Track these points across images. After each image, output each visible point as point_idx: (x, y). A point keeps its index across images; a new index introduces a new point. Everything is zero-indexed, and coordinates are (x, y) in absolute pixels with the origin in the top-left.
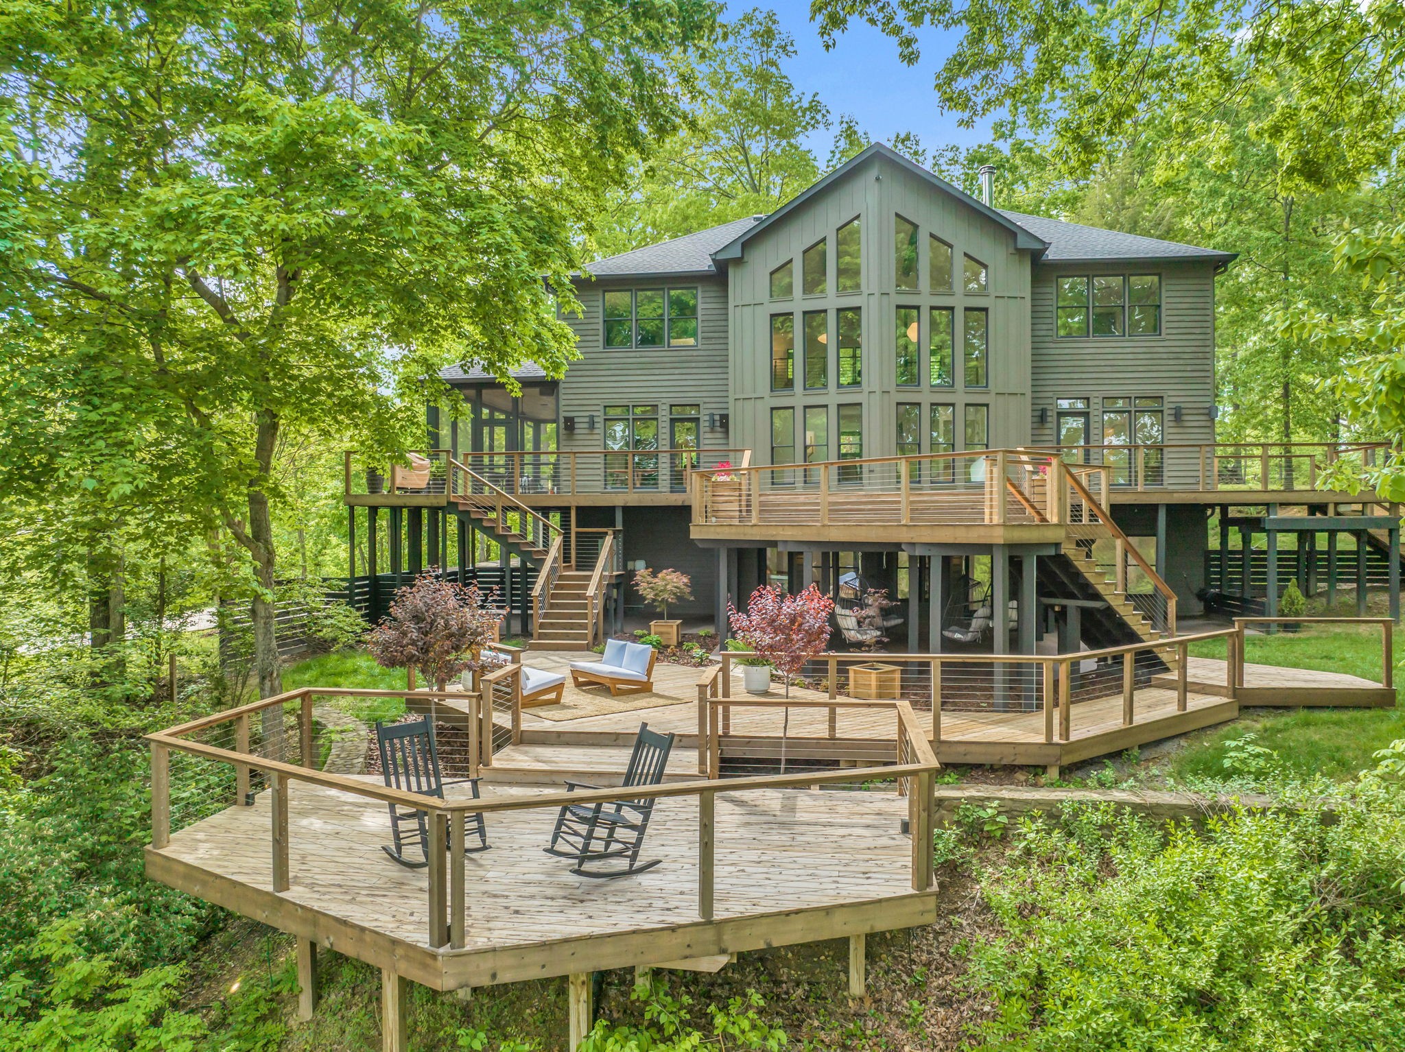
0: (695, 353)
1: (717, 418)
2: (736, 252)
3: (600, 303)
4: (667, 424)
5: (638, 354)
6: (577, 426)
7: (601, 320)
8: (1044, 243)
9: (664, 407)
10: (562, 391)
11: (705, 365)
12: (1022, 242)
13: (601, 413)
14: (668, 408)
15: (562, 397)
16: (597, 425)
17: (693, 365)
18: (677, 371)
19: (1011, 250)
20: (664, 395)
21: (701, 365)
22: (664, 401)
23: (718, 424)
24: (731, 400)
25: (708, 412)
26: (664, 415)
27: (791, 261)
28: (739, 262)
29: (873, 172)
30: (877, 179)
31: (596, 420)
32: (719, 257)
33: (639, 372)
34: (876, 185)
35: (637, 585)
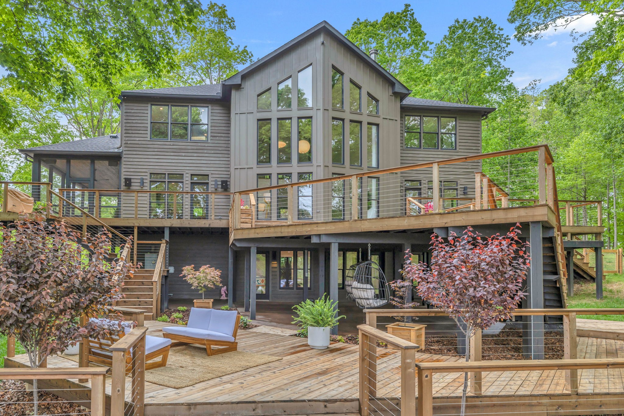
0: (206, 145)
1: (220, 183)
2: (238, 81)
3: (149, 112)
4: (189, 186)
5: (172, 143)
6: (132, 184)
7: (149, 122)
8: (408, 90)
9: (187, 175)
10: (123, 163)
11: (213, 152)
12: (398, 89)
13: (148, 177)
14: (189, 176)
15: (123, 166)
16: (145, 184)
17: (205, 151)
18: (195, 155)
19: (391, 93)
20: (188, 168)
21: (210, 152)
22: (187, 171)
23: (220, 186)
24: (232, 170)
25: (214, 179)
26: (187, 179)
27: (270, 89)
28: (238, 87)
29: (321, 39)
30: (323, 43)
31: (145, 181)
32: (227, 83)
33: (172, 154)
34: (322, 47)
35: (184, 276)
